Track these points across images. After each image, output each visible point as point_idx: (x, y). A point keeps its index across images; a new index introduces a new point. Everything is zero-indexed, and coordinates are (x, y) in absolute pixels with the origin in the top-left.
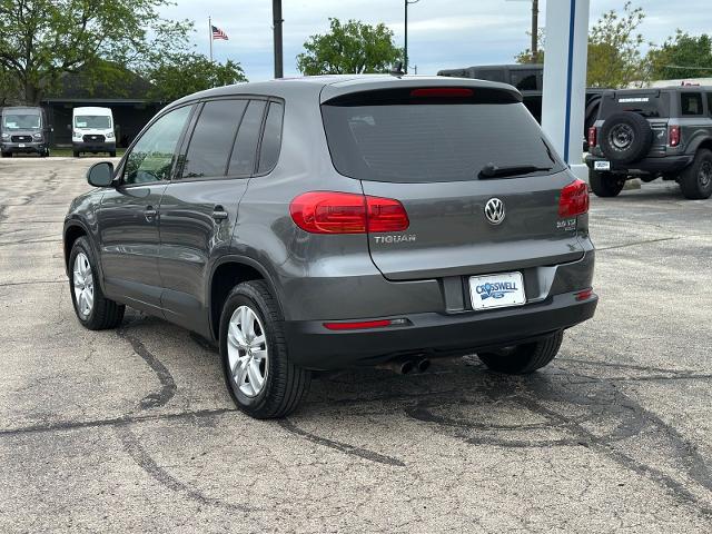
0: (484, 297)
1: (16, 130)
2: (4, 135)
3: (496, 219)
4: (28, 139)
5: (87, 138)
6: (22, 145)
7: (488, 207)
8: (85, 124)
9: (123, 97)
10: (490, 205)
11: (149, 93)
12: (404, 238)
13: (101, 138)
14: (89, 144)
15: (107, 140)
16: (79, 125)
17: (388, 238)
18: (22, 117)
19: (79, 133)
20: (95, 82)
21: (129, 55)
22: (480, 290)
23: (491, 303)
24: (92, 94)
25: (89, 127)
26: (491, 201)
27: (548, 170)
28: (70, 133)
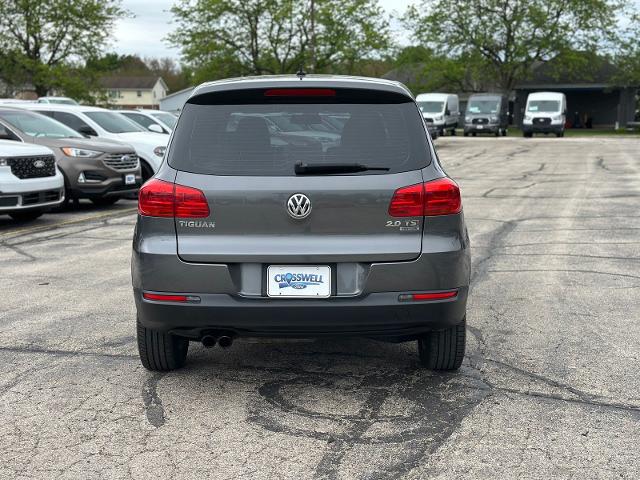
0: (281, 286)
1: (477, 114)
2: (467, 118)
3: (299, 213)
4: (485, 121)
5: (536, 120)
6: (480, 127)
7: (290, 202)
8: (536, 108)
9: (588, 82)
10: (294, 200)
11: (614, 78)
12: (205, 224)
13: (548, 120)
14: (536, 126)
15: (553, 122)
16: (531, 109)
17: (192, 223)
18: (484, 102)
19: (531, 115)
20: (561, 70)
21: (601, 43)
22: (279, 279)
23: (289, 292)
24: (557, 80)
25: (540, 110)
26: (295, 196)
27: (387, 169)
28: (522, 116)
